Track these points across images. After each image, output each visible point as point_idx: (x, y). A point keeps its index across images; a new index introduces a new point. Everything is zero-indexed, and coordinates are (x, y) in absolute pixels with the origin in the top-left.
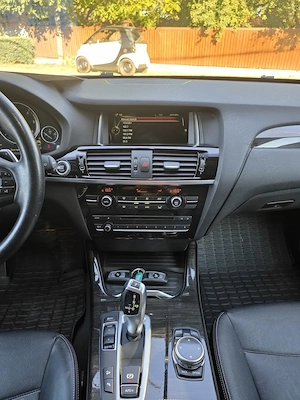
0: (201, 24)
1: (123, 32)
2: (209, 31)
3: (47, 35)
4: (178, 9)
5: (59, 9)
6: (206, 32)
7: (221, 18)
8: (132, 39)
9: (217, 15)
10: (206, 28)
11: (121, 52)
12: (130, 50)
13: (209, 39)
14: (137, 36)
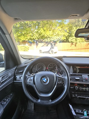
0: (72, 42)
1: (51, 44)
2: (74, 43)
3: (32, 45)
4: (65, 39)
5: (36, 40)
6: (73, 44)
7: (77, 40)
8: (54, 46)
9: (76, 40)
10: (73, 43)
11: (51, 49)
12: (53, 48)
13: (74, 45)
14: (55, 45)
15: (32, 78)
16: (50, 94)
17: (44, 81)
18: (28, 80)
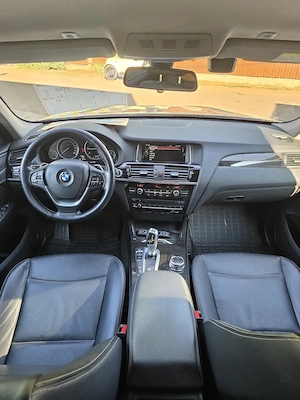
15: (41, 173)
16: (77, 203)
17: (64, 179)
18: (33, 178)
